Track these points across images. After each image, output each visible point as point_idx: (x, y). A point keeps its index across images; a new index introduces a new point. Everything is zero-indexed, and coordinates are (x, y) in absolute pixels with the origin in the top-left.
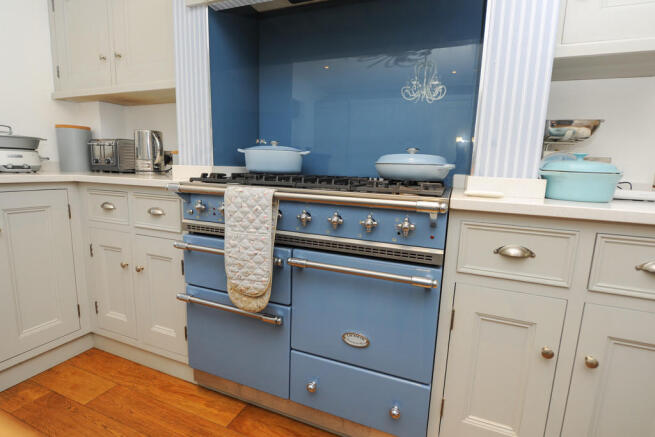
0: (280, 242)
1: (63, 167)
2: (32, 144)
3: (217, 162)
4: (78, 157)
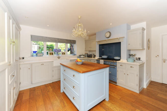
2: (84, 55)
4: (87, 56)
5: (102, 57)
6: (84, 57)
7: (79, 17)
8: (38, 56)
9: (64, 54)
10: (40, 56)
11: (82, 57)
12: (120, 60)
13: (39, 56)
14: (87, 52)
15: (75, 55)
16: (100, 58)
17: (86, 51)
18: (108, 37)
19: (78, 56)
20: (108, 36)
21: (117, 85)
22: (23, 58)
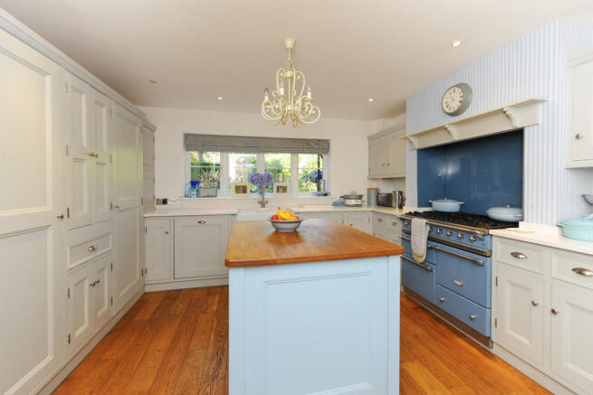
0: (430, 239)
1: (369, 204)
2: (360, 197)
3: (419, 206)
4: (373, 200)
5: (430, 205)
6: (359, 202)
7: (289, 44)
8: (201, 195)
9: (281, 190)
10: (208, 196)
11: (353, 202)
12: (515, 224)
13: (206, 195)
14: (374, 185)
15: (326, 195)
16: (421, 210)
17: (372, 179)
18: (456, 108)
19: (337, 198)
20: (455, 106)
21: (491, 356)
22: (165, 202)
